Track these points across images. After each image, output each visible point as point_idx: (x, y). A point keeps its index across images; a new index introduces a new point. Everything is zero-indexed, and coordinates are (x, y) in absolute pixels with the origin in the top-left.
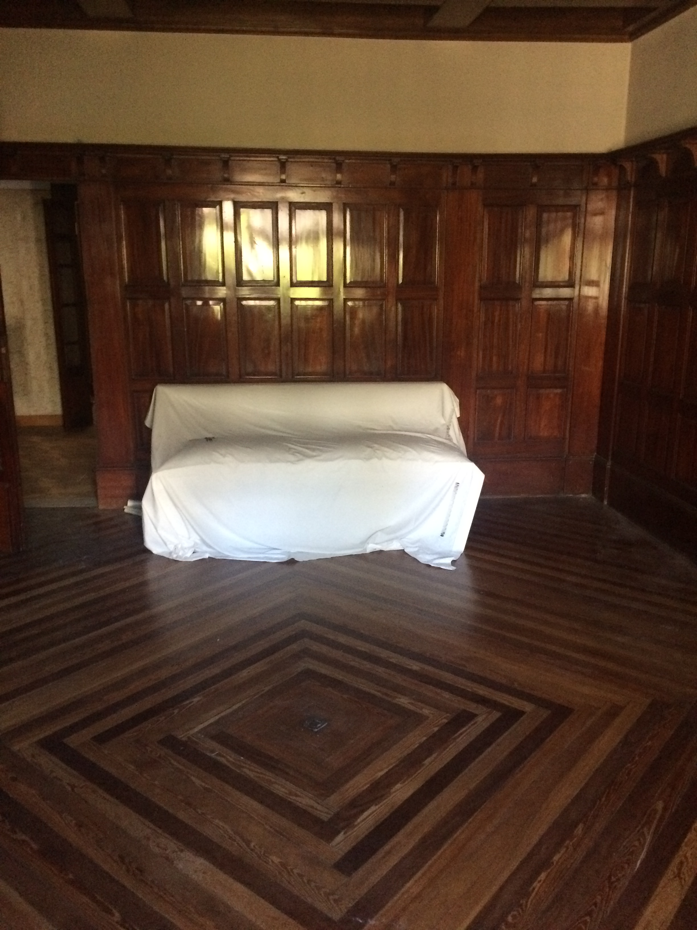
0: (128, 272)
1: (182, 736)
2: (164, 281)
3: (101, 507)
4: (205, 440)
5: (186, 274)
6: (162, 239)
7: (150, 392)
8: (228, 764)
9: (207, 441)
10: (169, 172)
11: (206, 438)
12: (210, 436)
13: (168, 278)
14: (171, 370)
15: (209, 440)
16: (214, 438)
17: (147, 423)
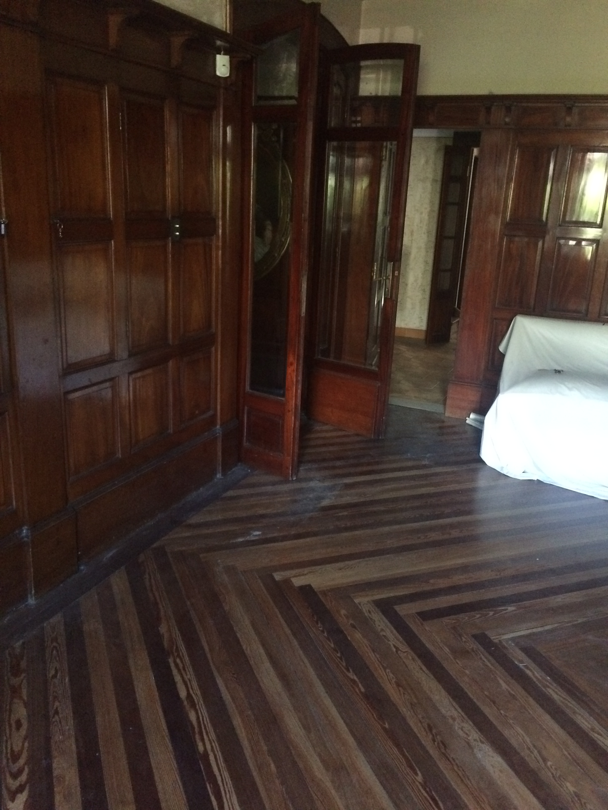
0: (511, 212)
1: (494, 638)
2: (542, 221)
3: (447, 414)
4: (555, 371)
5: (564, 215)
6: (548, 182)
7: (509, 321)
8: (535, 680)
9: (556, 372)
10: (568, 119)
11: (555, 370)
12: (559, 368)
13: (547, 218)
14: (532, 302)
15: (558, 372)
16: (562, 371)
17: (501, 348)
